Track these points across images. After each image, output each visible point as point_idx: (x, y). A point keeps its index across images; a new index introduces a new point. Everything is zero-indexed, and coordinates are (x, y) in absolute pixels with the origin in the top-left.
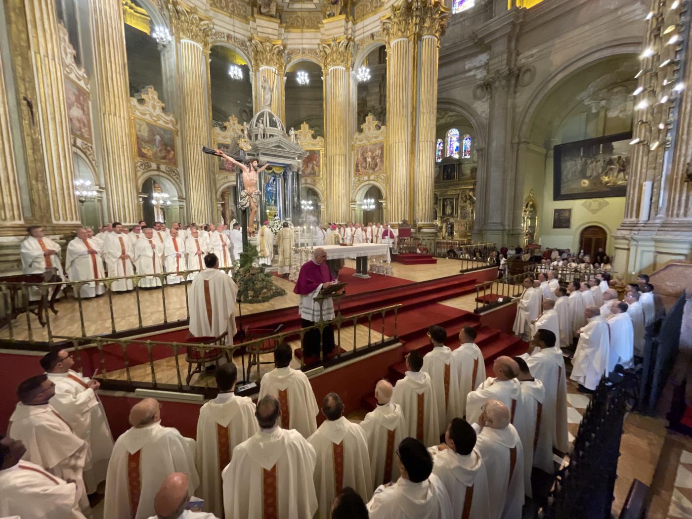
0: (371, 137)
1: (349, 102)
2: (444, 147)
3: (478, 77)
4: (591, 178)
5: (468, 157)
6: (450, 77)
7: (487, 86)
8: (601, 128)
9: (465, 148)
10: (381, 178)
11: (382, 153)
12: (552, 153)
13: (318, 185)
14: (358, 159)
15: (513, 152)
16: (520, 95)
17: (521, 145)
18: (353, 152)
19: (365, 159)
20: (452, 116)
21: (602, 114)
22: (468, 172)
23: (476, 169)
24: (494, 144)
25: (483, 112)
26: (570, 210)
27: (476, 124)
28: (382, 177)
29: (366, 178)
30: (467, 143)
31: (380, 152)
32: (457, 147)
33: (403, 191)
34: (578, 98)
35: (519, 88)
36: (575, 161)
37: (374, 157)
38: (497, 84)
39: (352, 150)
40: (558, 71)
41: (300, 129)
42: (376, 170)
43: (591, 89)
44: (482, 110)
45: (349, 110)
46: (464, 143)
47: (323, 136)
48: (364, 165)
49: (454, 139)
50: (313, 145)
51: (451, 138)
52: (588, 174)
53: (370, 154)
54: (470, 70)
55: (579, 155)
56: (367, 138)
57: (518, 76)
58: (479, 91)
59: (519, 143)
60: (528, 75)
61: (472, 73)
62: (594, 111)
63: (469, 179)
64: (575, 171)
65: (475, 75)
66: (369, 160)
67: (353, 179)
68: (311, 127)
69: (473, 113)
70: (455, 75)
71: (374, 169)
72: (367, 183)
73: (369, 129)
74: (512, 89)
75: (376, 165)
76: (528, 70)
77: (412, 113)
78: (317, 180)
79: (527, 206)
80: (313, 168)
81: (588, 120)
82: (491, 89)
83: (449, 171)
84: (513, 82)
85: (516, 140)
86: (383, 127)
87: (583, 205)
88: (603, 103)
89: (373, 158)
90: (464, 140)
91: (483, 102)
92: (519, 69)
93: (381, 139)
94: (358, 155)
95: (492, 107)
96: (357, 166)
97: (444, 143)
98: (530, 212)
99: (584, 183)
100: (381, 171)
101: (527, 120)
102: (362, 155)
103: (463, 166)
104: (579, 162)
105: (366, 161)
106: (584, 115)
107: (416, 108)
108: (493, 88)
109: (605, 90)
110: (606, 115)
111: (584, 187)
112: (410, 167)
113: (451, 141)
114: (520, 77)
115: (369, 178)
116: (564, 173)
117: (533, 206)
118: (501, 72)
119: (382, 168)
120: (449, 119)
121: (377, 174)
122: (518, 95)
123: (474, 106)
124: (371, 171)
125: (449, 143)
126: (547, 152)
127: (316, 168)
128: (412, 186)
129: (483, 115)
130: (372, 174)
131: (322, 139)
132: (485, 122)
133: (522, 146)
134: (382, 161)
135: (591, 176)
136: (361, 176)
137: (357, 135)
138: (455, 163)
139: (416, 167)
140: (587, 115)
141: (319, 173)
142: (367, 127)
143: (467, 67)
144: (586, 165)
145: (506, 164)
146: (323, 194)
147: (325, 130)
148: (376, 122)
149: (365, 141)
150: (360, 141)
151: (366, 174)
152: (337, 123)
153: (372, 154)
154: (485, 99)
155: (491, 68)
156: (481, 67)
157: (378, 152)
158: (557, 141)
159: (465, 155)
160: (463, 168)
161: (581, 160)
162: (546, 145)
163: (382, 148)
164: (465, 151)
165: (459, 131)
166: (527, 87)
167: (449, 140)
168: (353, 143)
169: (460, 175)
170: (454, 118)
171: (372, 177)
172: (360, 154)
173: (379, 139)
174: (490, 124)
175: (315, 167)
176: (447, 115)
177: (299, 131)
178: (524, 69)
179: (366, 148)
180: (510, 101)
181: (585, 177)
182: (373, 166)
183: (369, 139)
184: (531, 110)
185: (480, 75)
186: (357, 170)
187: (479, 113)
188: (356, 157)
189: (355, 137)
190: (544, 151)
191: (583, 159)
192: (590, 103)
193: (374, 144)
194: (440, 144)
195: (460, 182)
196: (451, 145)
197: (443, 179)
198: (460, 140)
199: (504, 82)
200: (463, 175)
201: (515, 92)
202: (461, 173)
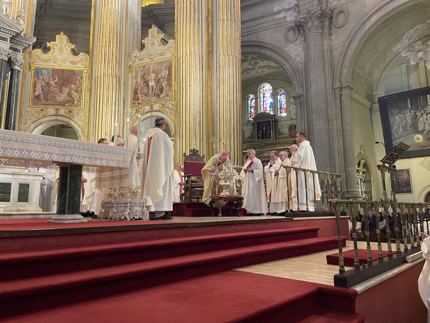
0: (155, 54)
1: (127, 11)
2: (256, 103)
3: (289, 19)
4: (425, 133)
5: (284, 114)
6: (258, 18)
7: (299, 27)
8: (423, 80)
9: (281, 104)
10: (168, 107)
11: (170, 74)
12: (377, 106)
13: (76, 119)
14: (136, 83)
15: (335, 98)
16: (336, 37)
17: (344, 90)
18: (130, 74)
19: (146, 83)
20: (263, 67)
21: (421, 65)
22: (285, 130)
23: (295, 126)
24: (313, 89)
25: (298, 55)
26: (408, 171)
27: (290, 70)
28: (170, 105)
29: (147, 108)
30: (282, 99)
31: (167, 74)
32: (271, 103)
33: (198, 120)
34: (395, 49)
35: (334, 30)
36: (404, 114)
37: (159, 79)
38: (310, 24)
39: (130, 71)
40: (372, 12)
41: (55, 40)
42: (161, 96)
43: (405, 41)
44: (296, 54)
45: (126, 21)
46: (279, 99)
47: (88, 53)
48: (145, 91)
49: (268, 95)
50: (73, 63)
51: (264, 94)
52: (420, 129)
53: (153, 75)
54: (279, 12)
55: (407, 108)
56: (149, 56)
57: (331, 18)
58: (291, 34)
59: (341, 88)
60: (341, 17)
61: (281, 15)
62: (413, 63)
63: (288, 137)
64: (406, 126)
65: (285, 17)
66: (152, 83)
67: (130, 110)
68: (72, 40)
69: (286, 58)
70: (263, 17)
71: (158, 96)
72: (149, 115)
73: (153, 44)
74: (326, 30)
75: (161, 90)
76: (342, 12)
77: (207, 18)
78: (75, 112)
79: (359, 165)
80: (69, 94)
81: (408, 73)
82: (304, 31)
83: (264, 129)
84: (327, 23)
85: (337, 85)
86: (171, 41)
87: (422, 164)
88: (420, 54)
89: (158, 81)
90: (279, 96)
91: (296, 45)
92: (332, 11)
93: (168, 55)
94: (136, 77)
95: (307, 49)
96: (135, 92)
97: (256, 98)
98: (364, 172)
99: (418, 139)
100: (167, 98)
101: (346, 63)
102: (143, 78)
103: (279, 123)
104: (409, 116)
105: (148, 85)
106: (404, 67)
107: (212, 12)
108: (306, 29)
109: (419, 43)
110: (426, 67)
111: (419, 144)
112: (207, 87)
113: (264, 97)
114: (334, 19)
115: (152, 107)
116: (394, 128)
117: (365, 166)
118: (312, 12)
119: (170, 94)
120: (260, 71)
121: (163, 102)
122: (334, 36)
123: (287, 49)
124: (154, 99)
125: (262, 99)
126: (372, 106)
127: (75, 95)
128: (210, 113)
129: (298, 59)
130: (155, 102)
131: (87, 55)
132: (301, 66)
133: (345, 92)
134: (170, 85)
135: (424, 130)
136: (140, 106)
137: (136, 53)
138: (271, 119)
139: (215, 88)
140: (407, 67)
141: (80, 100)
142: (150, 42)
143: (275, 10)
144: (416, 119)
145: (329, 112)
146: (83, 132)
147: (91, 45)
148: (162, 36)
149: (147, 60)
150: (140, 60)
151: (147, 103)
152: (108, 35)
153: (156, 76)
154: (298, 42)
155: (301, 9)
156: (291, 9)
157: (165, 73)
158: (381, 93)
159: (281, 113)
160: (279, 127)
161: (410, 112)
162: (370, 97)
163: (169, 68)
164: (281, 108)
165: (272, 85)
166: (343, 28)
167: (262, 96)
168: (131, 63)
169: (277, 134)
170: (265, 69)
171: (156, 107)
172: (139, 77)
173: (165, 56)
174: (306, 68)
175: (73, 92)
176: (258, 65)
177: (52, 43)
178: (336, 11)
179: (149, 69)
180: (326, 43)
181: (418, 132)
182: (157, 91)
183: (152, 57)
184: (350, 53)
185: (291, 17)
186: (135, 98)
187: (293, 57)
188: (135, 81)
189: (133, 55)
190: (368, 104)
191: (412, 112)
192: (407, 55)
193: (159, 63)
194: (251, 100)
195: (278, 141)
196: (264, 101)
197: (258, 137)
198: (274, 95)
199: (317, 23)
200: (280, 133)
201: (330, 34)
202: (278, 132)
